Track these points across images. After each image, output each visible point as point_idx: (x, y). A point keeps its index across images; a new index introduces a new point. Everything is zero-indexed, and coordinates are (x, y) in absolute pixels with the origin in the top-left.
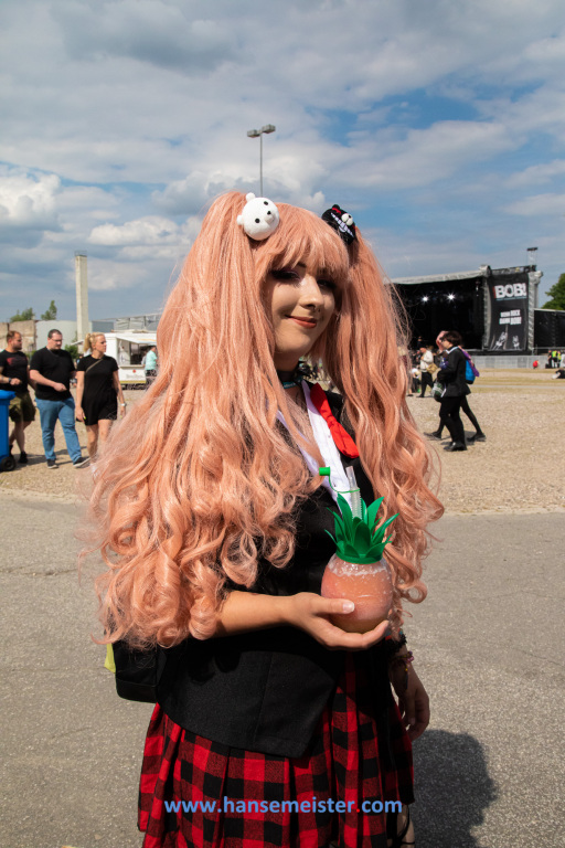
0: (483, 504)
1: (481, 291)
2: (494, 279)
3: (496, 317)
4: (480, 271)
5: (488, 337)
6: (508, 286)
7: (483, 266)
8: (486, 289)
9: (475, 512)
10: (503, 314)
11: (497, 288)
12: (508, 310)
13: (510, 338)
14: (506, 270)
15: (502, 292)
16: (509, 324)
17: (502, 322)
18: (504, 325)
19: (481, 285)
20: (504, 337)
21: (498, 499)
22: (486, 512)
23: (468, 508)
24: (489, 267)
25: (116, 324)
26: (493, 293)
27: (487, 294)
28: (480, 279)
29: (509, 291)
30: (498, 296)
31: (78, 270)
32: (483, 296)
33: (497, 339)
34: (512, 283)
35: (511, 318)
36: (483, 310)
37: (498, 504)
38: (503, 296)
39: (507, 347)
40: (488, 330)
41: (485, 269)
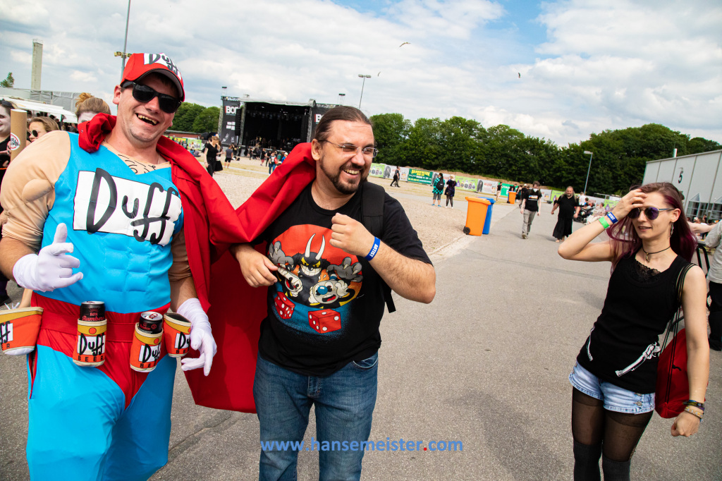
1: (308, 116)
2: (316, 109)
7: (312, 99)
8: (311, 115)
11: (317, 115)
14: (325, 105)
15: (320, 118)
19: (308, 112)
24: (315, 101)
26: (314, 118)
27: (310, 119)
28: (308, 108)
30: (317, 121)
41: (312, 102)
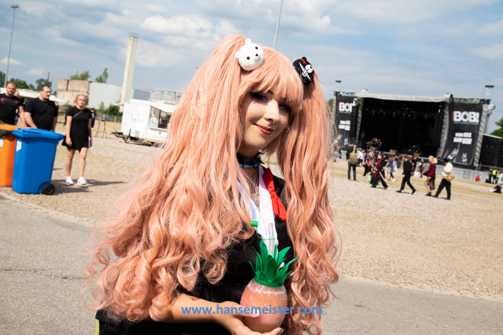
0: (409, 280)
2: (454, 105)
3: (451, 136)
4: (444, 97)
5: (442, 150)
6: (465, 113)
7: (447, 94)
8: (447, 112)
9: (402, 285)
10: (457, 134)
11: (455, 113)
12: (462, 131)
13: (460, 154)
14: (465, 100)
15: (459, 117)
16: (461, 143)
17: (456, 140)
18: (457, 143)
19: (443, 109)
20: (455, 152)
21: (422, 279)
22: (410, 287)
23: (397, 281)
24: (452, 96)
25: (152, 94)
26: (451, 117)
27: (447, 117)
28: (443, 104)
29: (465, 117)
30: (455, 119)
31: (130, 47)
32: (443, 118)
33: (449, 153)
34: (468, 110)
35: (463, 138)
36: (441, 128)
37: (422, 282)
38: (459, 120)
39: (457, 161)
40: (443, 145)
41: (448, 96)
